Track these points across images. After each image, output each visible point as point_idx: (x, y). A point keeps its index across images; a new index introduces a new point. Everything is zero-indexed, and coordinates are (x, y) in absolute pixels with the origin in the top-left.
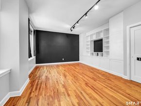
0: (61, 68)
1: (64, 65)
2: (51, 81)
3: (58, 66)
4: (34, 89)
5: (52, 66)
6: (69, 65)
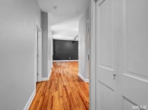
0: (68, 63)
2: (62, 66)
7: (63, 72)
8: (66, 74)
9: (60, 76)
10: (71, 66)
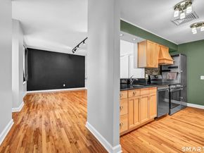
0: (60, 94)
1: (65, 92)
2: (47, 103)
3: (57, 93)
4: (31, 108)
5: (49, 93)
6: (71, 92)
7: (46, 124)
8: (54, 131)
9: (36, 141)
10: (67, 101)
